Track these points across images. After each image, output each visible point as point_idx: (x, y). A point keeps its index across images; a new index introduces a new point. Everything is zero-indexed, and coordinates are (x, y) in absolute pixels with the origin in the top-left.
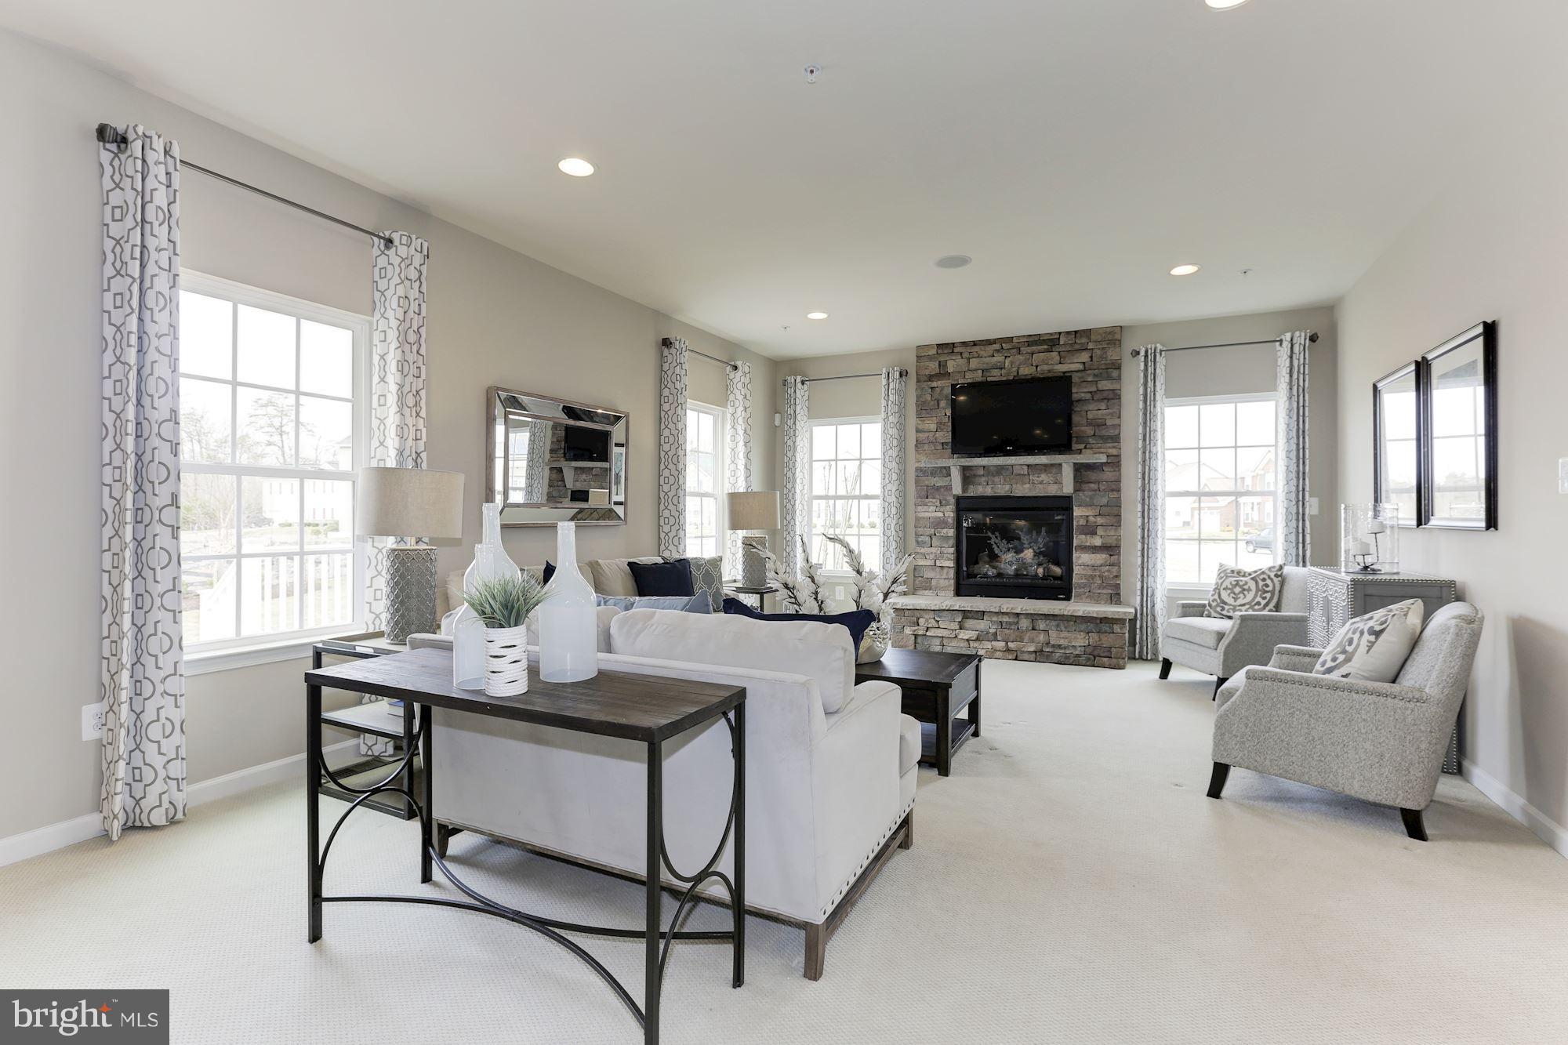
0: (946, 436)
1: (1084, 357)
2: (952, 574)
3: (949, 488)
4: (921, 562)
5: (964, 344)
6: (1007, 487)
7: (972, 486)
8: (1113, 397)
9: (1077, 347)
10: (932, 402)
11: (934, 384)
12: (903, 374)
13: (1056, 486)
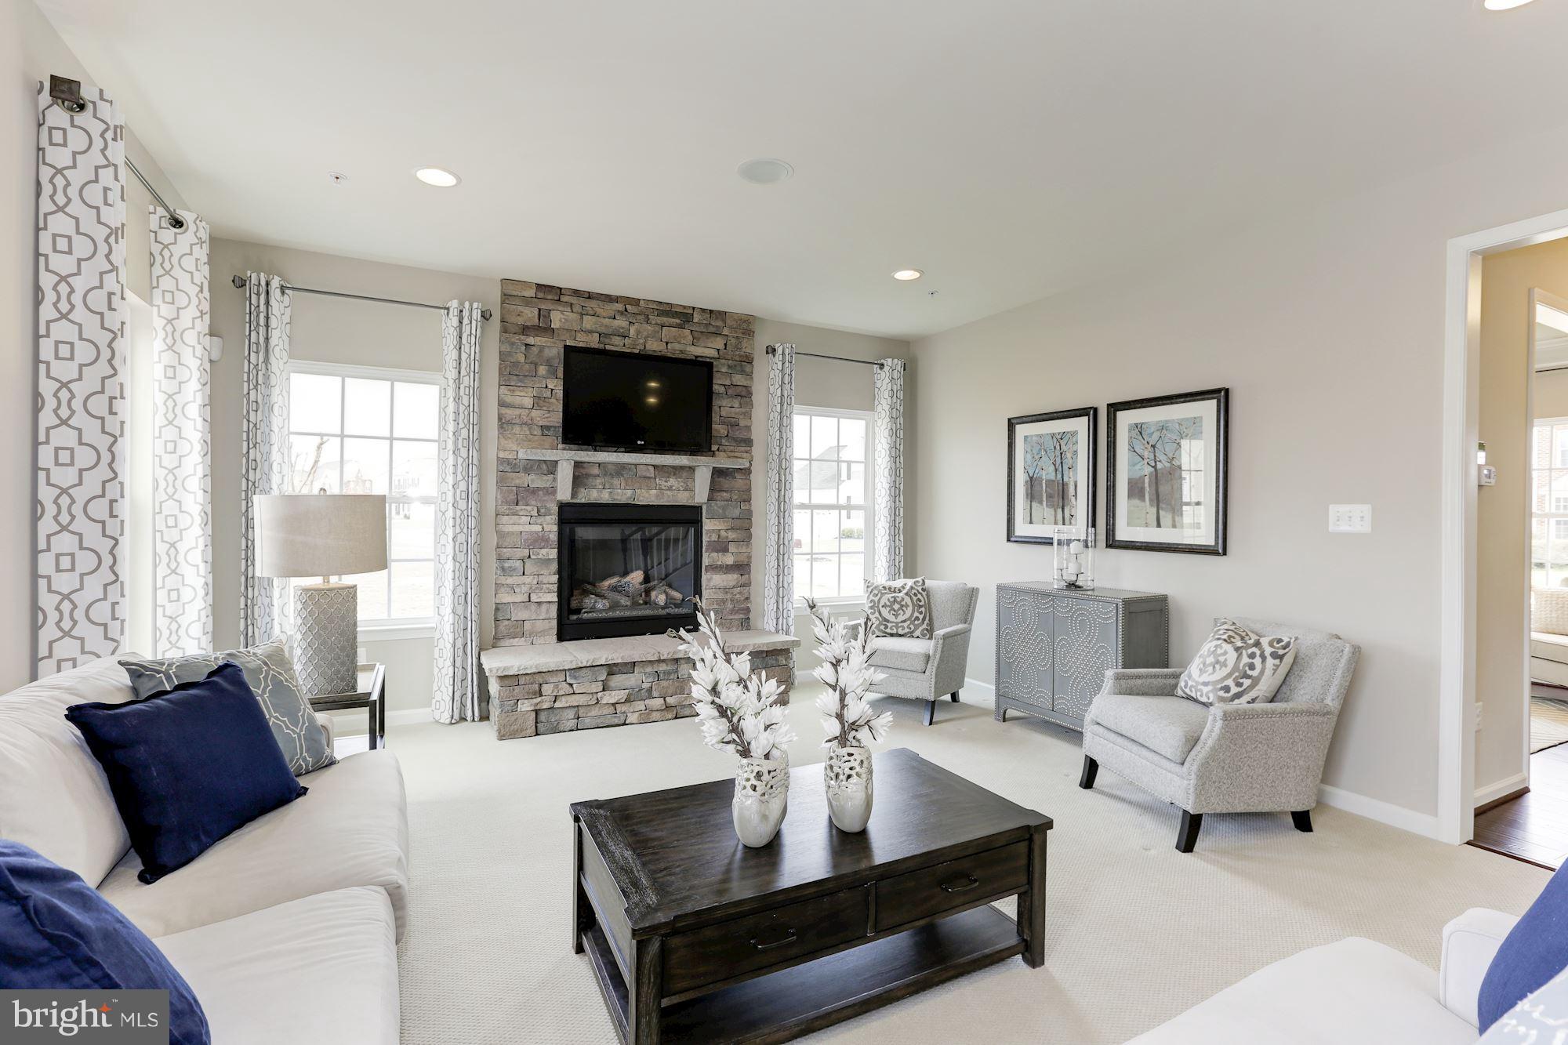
0: (556, 418)
1: (719, 343)
2: (554, 609)
3: (552, 491)
4: (506, 598)
5: (576, 293)
6: (629, 493)
7: (582, 490)
8: (744, 395)
9: (712, 329)
10: (527, 366)
11: (531, 340)
12: (486, 316)
13: (687, 494)
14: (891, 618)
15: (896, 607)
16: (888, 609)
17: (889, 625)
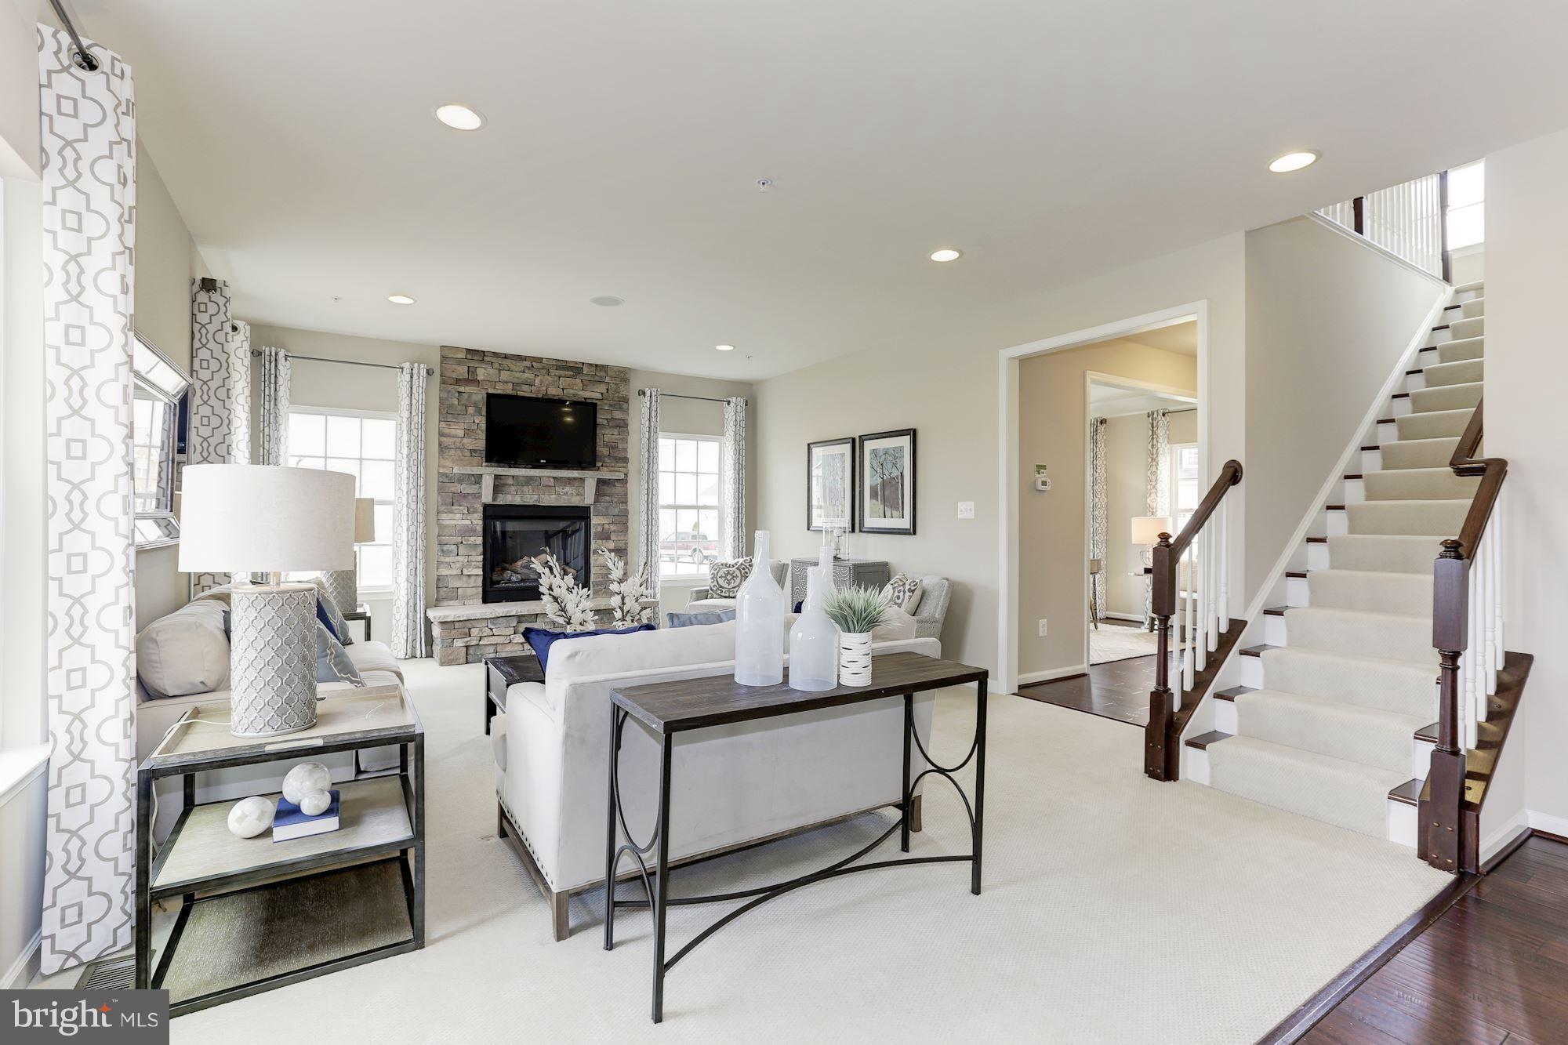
0: (481, 444)
1: (603, 388)
2: (480, 580)
3: (478, 496)
4: (444, 572)
5: (495, 354)
6: (535, 497)
7: (501, 495)
8: (622, 425)
9: (597, 378)
10: (460, 407)
11: (462, 389)
12: (429, 372)
13: (578, 498)
14: (726, 585)
15: (729, 577)
16: (723, 579)
17: (724, 590)
